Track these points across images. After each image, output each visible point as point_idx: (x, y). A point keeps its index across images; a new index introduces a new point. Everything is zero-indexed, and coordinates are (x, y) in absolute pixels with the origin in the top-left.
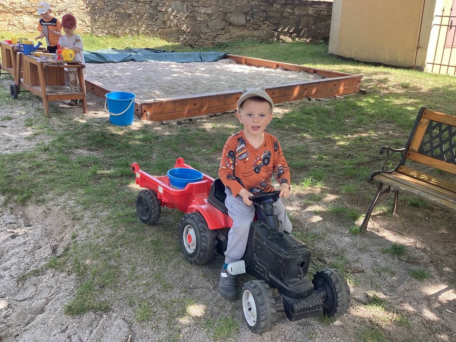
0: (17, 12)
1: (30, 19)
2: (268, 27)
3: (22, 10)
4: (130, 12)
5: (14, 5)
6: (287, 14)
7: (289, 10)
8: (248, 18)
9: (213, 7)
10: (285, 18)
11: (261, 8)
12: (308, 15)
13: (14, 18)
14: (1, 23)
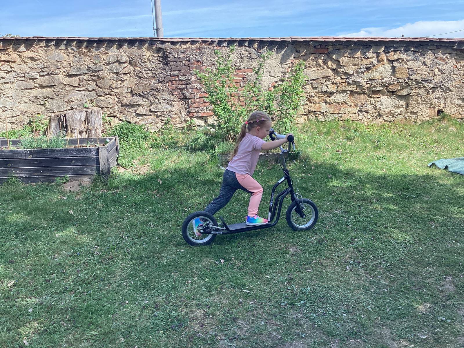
0: (375, 92)
1: (390, 101)
3: (382, 88)
5: (373, 83)
13: (368, 101)
14: (350, 109)
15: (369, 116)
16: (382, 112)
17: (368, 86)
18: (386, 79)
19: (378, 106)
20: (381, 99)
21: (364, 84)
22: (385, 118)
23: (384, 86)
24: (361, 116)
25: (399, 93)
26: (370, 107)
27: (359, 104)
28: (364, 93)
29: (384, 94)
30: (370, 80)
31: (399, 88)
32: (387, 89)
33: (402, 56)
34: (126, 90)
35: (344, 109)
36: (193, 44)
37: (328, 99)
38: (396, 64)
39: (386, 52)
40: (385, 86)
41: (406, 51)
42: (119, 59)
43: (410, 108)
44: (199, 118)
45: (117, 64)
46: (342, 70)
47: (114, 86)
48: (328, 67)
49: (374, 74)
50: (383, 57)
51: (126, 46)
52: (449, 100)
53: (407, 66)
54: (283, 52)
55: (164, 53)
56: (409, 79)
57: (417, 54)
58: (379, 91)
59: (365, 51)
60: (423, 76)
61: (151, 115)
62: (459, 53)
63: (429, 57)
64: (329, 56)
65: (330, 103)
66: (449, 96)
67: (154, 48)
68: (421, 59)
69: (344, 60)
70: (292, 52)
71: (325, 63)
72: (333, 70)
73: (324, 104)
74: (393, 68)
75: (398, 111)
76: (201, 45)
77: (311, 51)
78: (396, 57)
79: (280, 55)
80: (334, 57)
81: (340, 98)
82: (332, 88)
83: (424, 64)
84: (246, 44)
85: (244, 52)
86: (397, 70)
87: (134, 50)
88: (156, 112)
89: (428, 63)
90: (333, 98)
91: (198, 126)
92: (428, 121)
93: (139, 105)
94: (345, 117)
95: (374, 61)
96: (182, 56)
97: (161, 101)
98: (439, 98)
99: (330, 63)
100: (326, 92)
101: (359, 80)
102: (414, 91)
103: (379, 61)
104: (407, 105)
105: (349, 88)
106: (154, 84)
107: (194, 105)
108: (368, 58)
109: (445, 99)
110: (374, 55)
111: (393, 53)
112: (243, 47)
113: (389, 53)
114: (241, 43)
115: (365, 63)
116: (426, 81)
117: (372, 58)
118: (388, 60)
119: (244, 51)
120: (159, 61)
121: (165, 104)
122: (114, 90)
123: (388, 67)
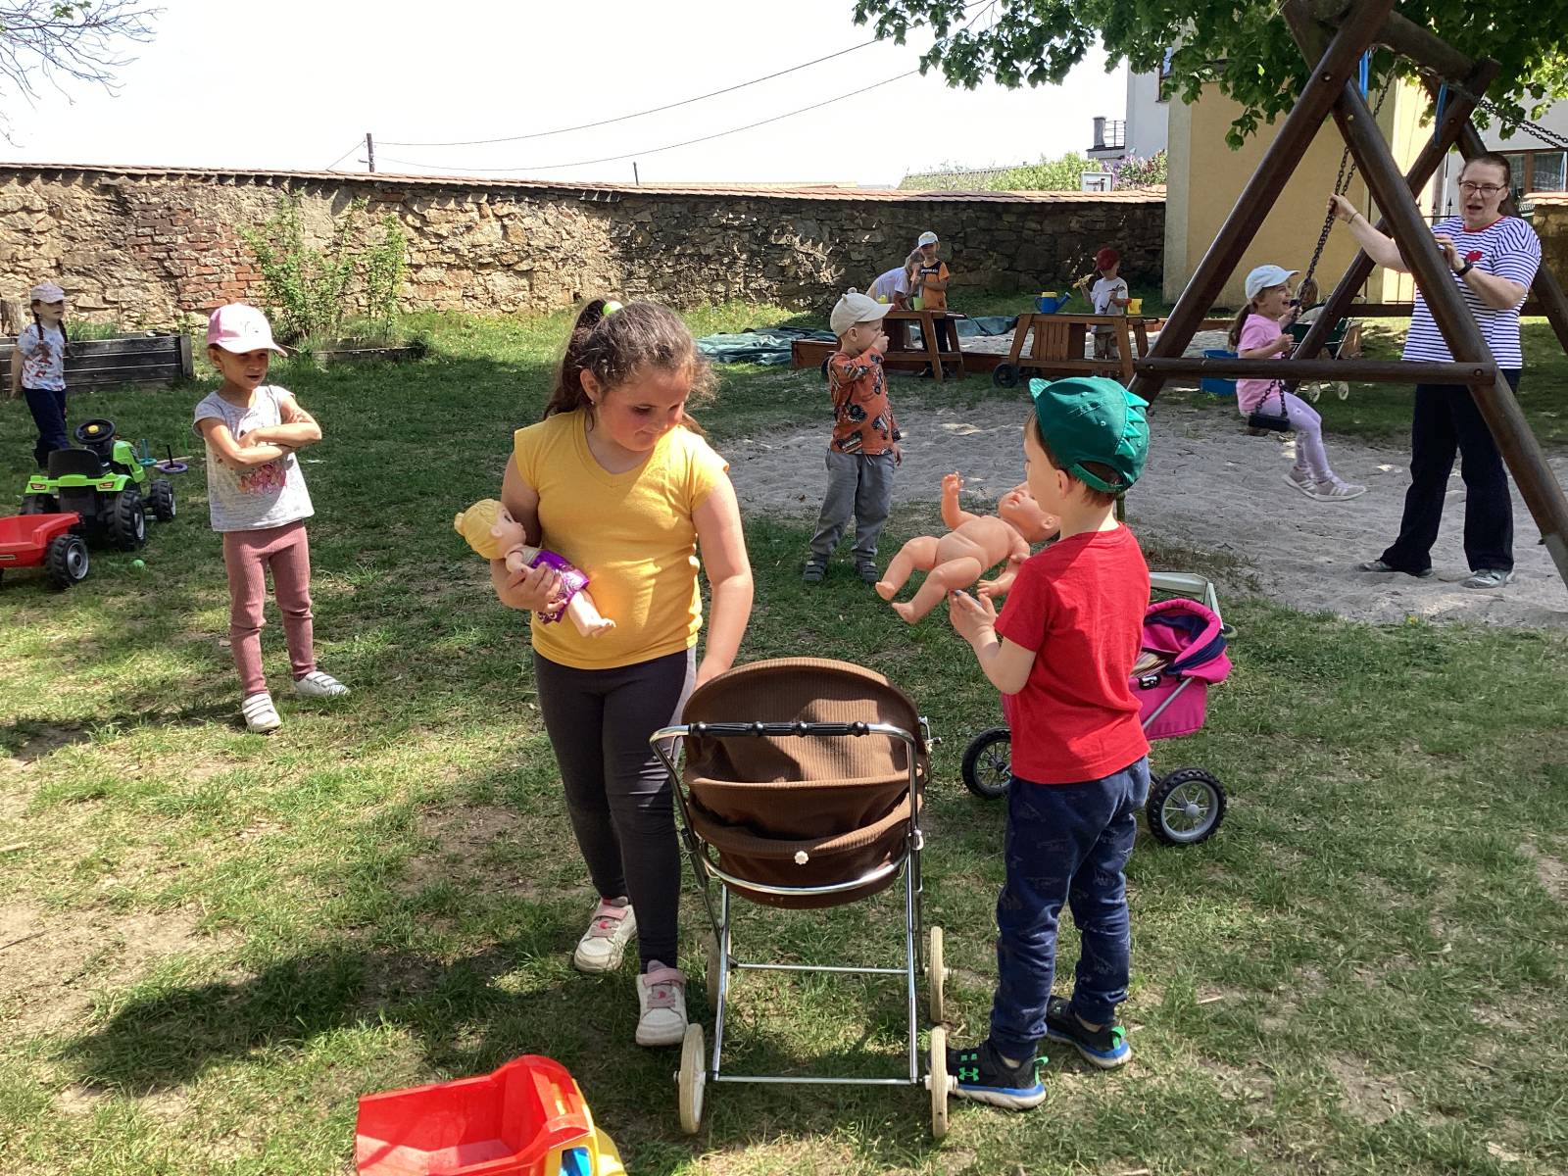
0: (482, 266)
1: (506, 280)
2: (995, 263)
3: (491, 260)
4: (709, 250)
5: (478, 250)
6: (1031, 233)
7: (1034, 225)
8: (957, 247)
9: (885, 229)
10: (1026, 241)
11: (982, 223)
12: (1070, 232)
13: (475, 279)
14: (450, 293)
15: (480, 305)
16: (497, 297)
17: (472, 255)
18: (496, 245)
19: (490, 288)
20: (493, 276)
21: (466, 252)
22: (504, 307)
23: (492, 256)
24: (468, 305)
25: (516, 268)
26: (479, 290)
27: (462, 284)
28: (468, 268)
29: (495, 268)
30: (474, 246)
31: (516, 259)
32: (499, 261)
33: (515, 209)
34: (46, 264)
35: (441, 293)
36: (172, 180)
37: (414, 277)
38: (506, 221)
39: (491, 202)
40: (496, 255)
41: (519, 201)
42: (27, 204)
43: (537, 291)
44: (200, 311)
45: (23, 215)
46: (431, 229)
47: (21, 256)
48: (408, 225)
49: (478, 237)
50: (487, 209)
51: (38, 180)
52: (585, 278)
53: (522, 226)
54: (333, 197)
55: (118, 194)
56: (529, 245)
57: (533, 208)
58: (487, 265)
59: (460, 199)
60: (547, 241)
61: (106, 309)
62: (588, 206)
63: (551, 211)
64: (407, 207)
65: (419, 283)
66: (585, 271)
67: (96, 184)
68: (540, 214)
69: (431, 213)
70: (347, 197)
71: (403, 218)
72: (416, 229)
73: (409, 284)
74: (504, 227)
75: (520, 295)
76: (186, 181)
77: (379, 196)
78: (505, 211)
79: (329, 202)
80: (415, 208)
81: (432, 274)
82: (419, 259)
83: (546, 222)
84: (269, 182)
85: (267, 196)
86: (509, 231)
87: (56, 188)
88: (115, 303)
89: (550, 221)
90: (421, 275)
91: (200, 326)
92: (563, 311)
93: (79, 291)
94: (444, 306)
95: (475, 215)
96: (155, 200)
97: (124, 282)
98: (572, 275)
99: (410, 218)
100: (411, 265)
101: (458, 245)
102: (537, 264)
103: (482, 217)
104: (531, 285)
105: (443, 259)
106: (106, 250)
107: (188, 288)
108: (466, 211)
109: (580, 276)
110: (474, 207)
111: (499, 205)
112: (264, 188)
113: (494, 204)
114: (260, 180)
115: (463, 219)
116: (553, 248)
117: (472, 211)
118: (495, 215)
119: (265, 192)
120: (109, 208)
121: (131, 288)
122: (23, 264)
123: (497, 225)
